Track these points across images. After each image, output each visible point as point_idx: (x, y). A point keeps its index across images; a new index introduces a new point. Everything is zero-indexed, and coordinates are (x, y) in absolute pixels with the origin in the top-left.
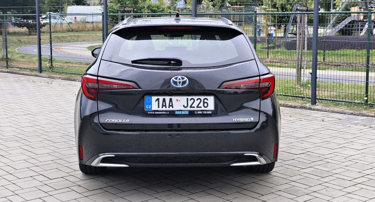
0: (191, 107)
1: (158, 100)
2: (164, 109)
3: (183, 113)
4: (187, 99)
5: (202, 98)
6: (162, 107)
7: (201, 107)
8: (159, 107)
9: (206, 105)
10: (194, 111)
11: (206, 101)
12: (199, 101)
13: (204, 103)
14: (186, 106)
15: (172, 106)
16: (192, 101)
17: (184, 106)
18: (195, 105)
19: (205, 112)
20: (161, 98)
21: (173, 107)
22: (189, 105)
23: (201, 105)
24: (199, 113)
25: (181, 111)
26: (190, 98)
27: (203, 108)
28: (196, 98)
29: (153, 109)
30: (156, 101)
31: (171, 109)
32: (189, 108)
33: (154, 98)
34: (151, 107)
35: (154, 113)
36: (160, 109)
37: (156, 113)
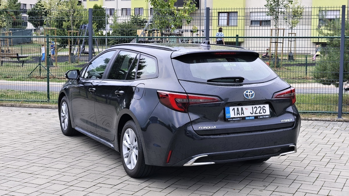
0: (255, 113)
1: (234, 109)
2: (238, 116)
3: (251, 118)
4: (253, 107)
5: (262, 106)
6: (237, 115)
7: (261, 113)
8: (235, 115)
9: (264, 111)
10: (258, 116)
11: (264, 108)
12: (260, 108)
13: (263, 109)
14: (252, 113)
15: (243, 113)
16: (256, 108)
17: (251, 113)
18: (258, 112)
19: (265, 117)
20: (236, 108)
21: (244, 115)
22: (254, 112)
23: (262, 111)
24: (261, 117)
25: (249, 116)
26: (254, 106)
27: (263, 114)
28: (258, 106)
29: (231, 117)
30: (233, 110)
31: (243, 116)
32: (254, 115)
33: (231, 108)
34: (230, 115)
35: (232, 119)
36: (236, 116)
37: (234, 119)
